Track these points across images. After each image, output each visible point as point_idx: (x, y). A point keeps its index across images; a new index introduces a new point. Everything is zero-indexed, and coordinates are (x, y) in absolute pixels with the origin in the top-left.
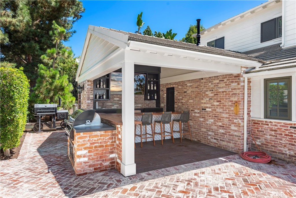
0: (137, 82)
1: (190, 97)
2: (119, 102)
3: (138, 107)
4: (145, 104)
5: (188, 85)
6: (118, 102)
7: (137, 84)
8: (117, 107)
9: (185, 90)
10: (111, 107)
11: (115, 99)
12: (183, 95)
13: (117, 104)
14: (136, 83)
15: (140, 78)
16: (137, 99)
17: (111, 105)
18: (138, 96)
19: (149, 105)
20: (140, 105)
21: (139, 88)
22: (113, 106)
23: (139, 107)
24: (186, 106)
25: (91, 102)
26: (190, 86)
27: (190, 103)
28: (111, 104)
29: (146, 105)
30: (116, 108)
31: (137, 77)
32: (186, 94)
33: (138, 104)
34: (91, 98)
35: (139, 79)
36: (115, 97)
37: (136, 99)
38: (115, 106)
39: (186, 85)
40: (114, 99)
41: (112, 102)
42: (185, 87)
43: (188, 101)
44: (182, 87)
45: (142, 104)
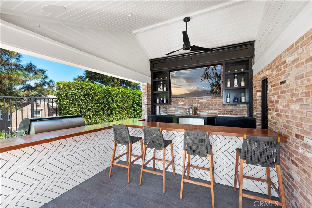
0: (212, 78)
1: (292, 95)
2: (184, 106)
3: (212, 115)
4: (225, 110)
5: (289, 59)
6: (182, 106)
7: (213, 83)
8: (182, 113)
9: (283, 78)
10: (175, 113)
11: (179, 103)
12: (280, 91)
13: (182, 109)
14: (211, 81)
15: (217, 72)
16: (211, 102)
17: (174, 111)
18: (212, 98)
19: (232, 112)
20: (215, 111)
21: (215, 89)
22: (177, 111)
23: (213, 113)
24: (285, 121)
25: (146, 106)
26: (293, 62)
27: (292, 111)
28: (174, 109)
29: (227, 112)
30: (180, 113)
31: (213, 70)
32: (284, 87)
33: (212, 109)
34: (145, 103)
35: (216, 74)
36: (179, 101)
37: (209, 103)
38: (179, 111)
39: (285, 62)
40: (177, 103)
41: (176, 107)
42: (283, 69)
43: (288, 106)
44: (278, 71)
45: (220, 109)
